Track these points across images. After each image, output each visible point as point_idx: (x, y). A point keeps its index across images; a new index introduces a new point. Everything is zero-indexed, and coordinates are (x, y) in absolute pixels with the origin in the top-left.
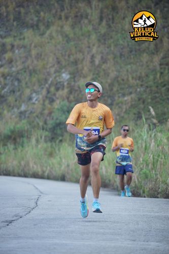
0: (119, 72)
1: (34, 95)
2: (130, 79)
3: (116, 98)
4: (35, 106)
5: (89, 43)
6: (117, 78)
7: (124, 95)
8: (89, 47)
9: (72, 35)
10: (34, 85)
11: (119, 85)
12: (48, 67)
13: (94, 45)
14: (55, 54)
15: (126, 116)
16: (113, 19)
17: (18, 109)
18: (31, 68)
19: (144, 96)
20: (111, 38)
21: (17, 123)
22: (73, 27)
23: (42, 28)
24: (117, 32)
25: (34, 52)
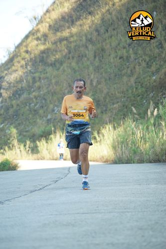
0: (109, 89)
1: (56, 108)
2: (117, 93)
3: (109, 106)
4: (57, 115)
5: (88, 73)
6: (108, 93)
7: (113, 104)
8: (89, 75)
9: (77, 68)
10: (55, 102)
11: (110, 97)
12: (63, 89)
13: (92, 74)
14: (67, 81)
15: (116, 117)
16: (103, 56)
17: (46, 118)
18: (52, 91)
19: (127, 104)
20: (103, 68)
21: (46, 127)
22: (77, 63)
23: (58, 65)
24: (106, 64)
25: (53, 81)
